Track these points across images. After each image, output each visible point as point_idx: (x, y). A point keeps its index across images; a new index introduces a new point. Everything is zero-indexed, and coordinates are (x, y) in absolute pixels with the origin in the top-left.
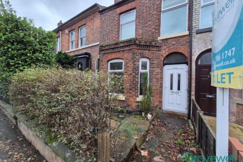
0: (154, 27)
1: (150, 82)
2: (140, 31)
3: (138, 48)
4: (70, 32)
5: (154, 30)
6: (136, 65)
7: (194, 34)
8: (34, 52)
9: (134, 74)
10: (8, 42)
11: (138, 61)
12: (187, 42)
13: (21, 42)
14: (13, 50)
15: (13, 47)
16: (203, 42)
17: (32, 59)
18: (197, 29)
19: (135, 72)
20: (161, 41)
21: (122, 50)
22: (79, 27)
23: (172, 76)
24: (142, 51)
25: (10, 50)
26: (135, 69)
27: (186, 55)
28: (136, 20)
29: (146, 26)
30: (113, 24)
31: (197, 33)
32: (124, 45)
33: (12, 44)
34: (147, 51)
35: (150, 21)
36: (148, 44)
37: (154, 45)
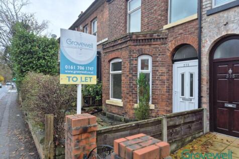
0: (159, 12)
1: (152, 84)
2: (146, 20)
3: (136, 44)
4: (84, 27)
5: (159, 17)
6: (133, 64)
7: (204, 17)
8: (39, 60)
9: (130, 76)
10: (22, 53)
11: (137, 60)
12: (196, 29)
13: (29, 52)
14: (24, 59)
15: (24, 57)
16: (215, 27)
17: (37, 65)
18: (209, 8)
19: (132, 74)
20: (167, 31)
21: (120, 47)
22: (91, 21)
23: (183, 75)
24: (141, 47)
25: (22, 59)
26: (132, 69)
27: (195, 47)
28: (142, 6)
29: (152, 13)
30: (120, 14)
31: (208, 15)
32: (121, 42)
33: (24, 54)
34: (148, 47)
35: (156, 5)
36: (148, 37)
37: (157, 37)
